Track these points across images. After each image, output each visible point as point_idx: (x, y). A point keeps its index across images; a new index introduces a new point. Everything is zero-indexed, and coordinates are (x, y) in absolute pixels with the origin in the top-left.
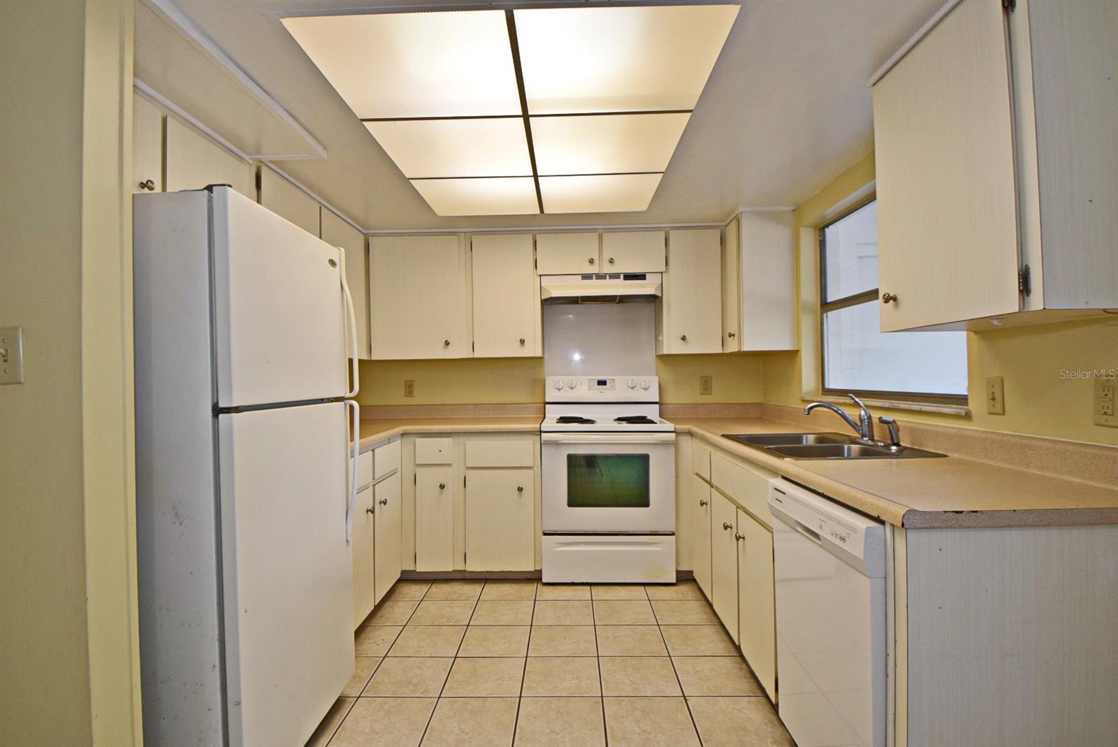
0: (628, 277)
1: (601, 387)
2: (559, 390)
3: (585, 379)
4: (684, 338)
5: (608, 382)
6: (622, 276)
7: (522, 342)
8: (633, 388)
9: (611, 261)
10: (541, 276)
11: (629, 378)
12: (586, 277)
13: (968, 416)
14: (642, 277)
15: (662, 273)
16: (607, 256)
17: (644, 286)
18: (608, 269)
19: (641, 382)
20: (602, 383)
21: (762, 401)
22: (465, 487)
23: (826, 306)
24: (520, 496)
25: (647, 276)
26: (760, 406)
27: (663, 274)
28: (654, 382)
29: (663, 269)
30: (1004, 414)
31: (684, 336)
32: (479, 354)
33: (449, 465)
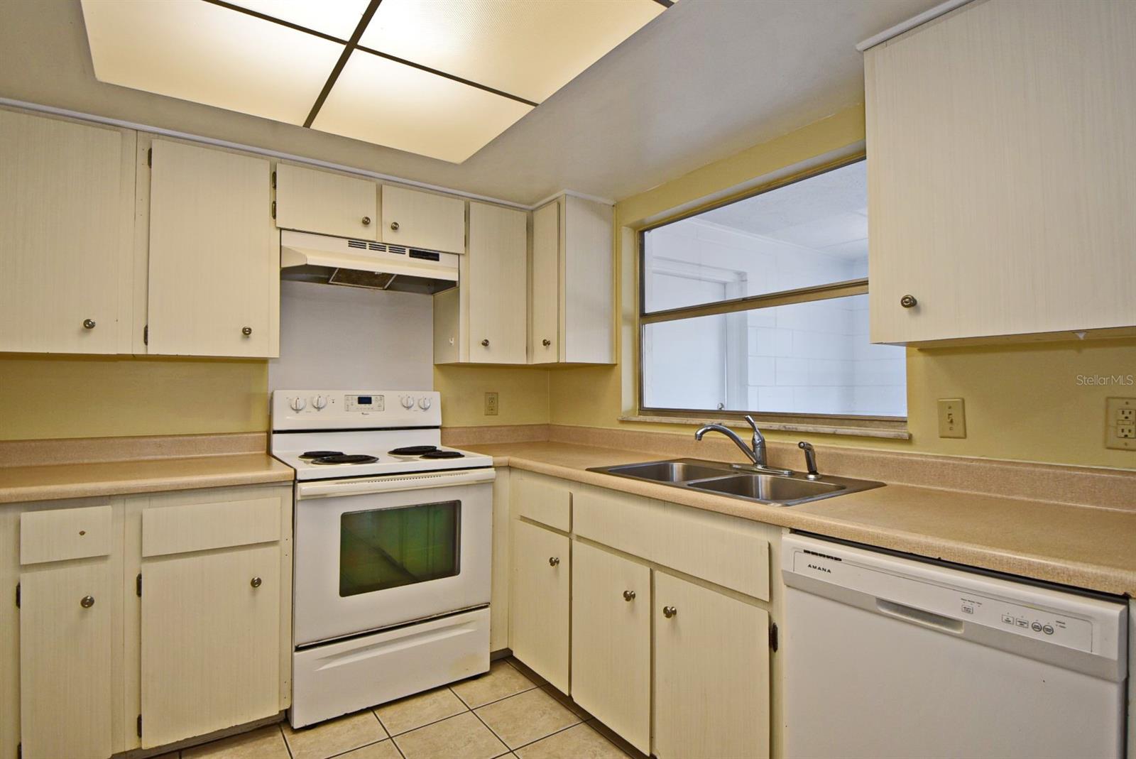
0: (416, 253)
1: (363, 406)
2: (297, 410)
3: (339, 395)
4: (486, 343)
5: (373, 398)
6: (407, 251)
7: (247, 332)
8: (408, 408)
9: (395, 227)
10: (281, 229)
11: (404, 394)
12: (355, 243)
13: (909, 440)
14: (433, 256)
15: (459, 255)
16: (388, 219)
17: (436, 268)
18: (390, 238)
19: (419, 400)
20: (365, 400)
21: (549, 422)
22: (139, 594)
23: (645, 317)
24: (254, 594)
25: (441, 256)
26: (548, 427)
27: (461, 257)
28: (435, 398)
29: (462, 251)
30: (965, 437)
31: (486, 341)
32: (153, 350)
33: (104, 558)
